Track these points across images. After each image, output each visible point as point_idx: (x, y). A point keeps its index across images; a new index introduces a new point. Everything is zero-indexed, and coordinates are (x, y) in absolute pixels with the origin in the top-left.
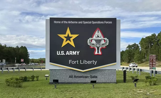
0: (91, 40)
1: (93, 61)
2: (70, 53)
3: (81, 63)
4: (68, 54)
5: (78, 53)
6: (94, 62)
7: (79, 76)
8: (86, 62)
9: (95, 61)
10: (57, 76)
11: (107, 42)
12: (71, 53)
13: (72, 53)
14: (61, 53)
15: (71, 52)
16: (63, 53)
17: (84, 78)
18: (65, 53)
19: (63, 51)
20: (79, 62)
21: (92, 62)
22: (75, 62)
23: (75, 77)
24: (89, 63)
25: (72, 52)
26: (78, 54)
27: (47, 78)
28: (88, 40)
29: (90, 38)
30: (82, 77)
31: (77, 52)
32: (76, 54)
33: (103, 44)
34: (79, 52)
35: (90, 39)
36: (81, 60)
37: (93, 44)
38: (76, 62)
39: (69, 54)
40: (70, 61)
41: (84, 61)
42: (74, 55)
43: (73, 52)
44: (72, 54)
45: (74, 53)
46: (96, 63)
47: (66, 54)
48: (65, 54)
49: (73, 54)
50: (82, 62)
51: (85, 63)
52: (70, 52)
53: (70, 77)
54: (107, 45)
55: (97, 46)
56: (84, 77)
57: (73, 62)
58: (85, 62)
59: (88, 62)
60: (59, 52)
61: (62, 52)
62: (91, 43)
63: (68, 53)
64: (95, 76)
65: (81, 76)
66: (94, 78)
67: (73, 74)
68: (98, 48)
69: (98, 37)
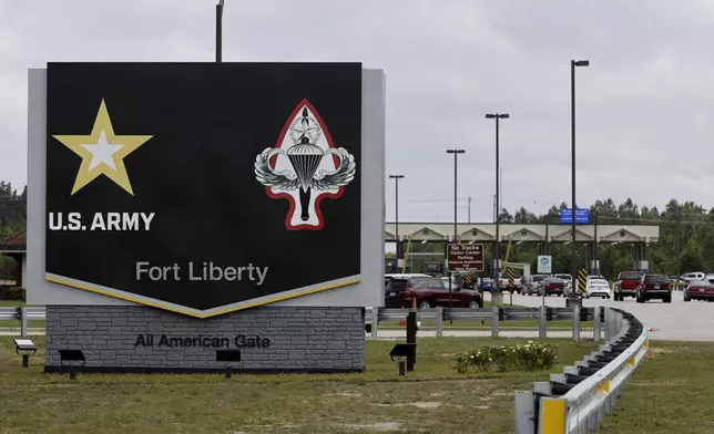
0: (273, 160)
1: (251, 268)
2: (110, 222)
3: (191, 278)
4: (98, 226)
5: (147, 221)
6: (255, 271)
7: (184, 338)
8: (216, 273)
9: (258, 269)
10: (82, 339)
11: (345, 169)
12: (116, 223)
13: (118, 220)
14: (66, 222)
15: (114, 218)
16: (78, 223)
17: (208, 346)
18: (87, 220)
19: (74, 214)
20: (184, 272)
21: (245, 273)
22: (165, 269)
23: (164, 341)
24: (230, 276)
25: (117, 215)
26: (147, 228)
27: (26, 357)
28: (258, 158)
29: (269, 149)
30: (197, 342)
31: (143, 215)
32: (136, 228)
33: (328, 180)
34: (152, 215)
35: (268, 152)
36: (191, 264)
37: (282, 179)
38: (171, 273)
39: (104, 228)
40: (142, 267)
41: (208, 266)
42: (130, 233)
43: (126, 215)
44: (118, 228)
45: (131, 221)
46: (262, 278)
47: (93, 228)
48: (84, 228)
49: (124, 228)
50: (198, 272)
51: (212, 278)
52: (110, 215)
53: (140, 341)
54: (348, 180)
55: (301, 189)
56: (206, 343)
57: (156, 273)
58: (212, 272)
59: (226, 273)
60: (60, 215)
61: (74, 218)
62: (270, 172)
63: (98, 222)
64: (258, 339)
65: (195, 340)
66: (254, 346)
67: (158, 328)
68: (305, 197)
69: (303, 143)
